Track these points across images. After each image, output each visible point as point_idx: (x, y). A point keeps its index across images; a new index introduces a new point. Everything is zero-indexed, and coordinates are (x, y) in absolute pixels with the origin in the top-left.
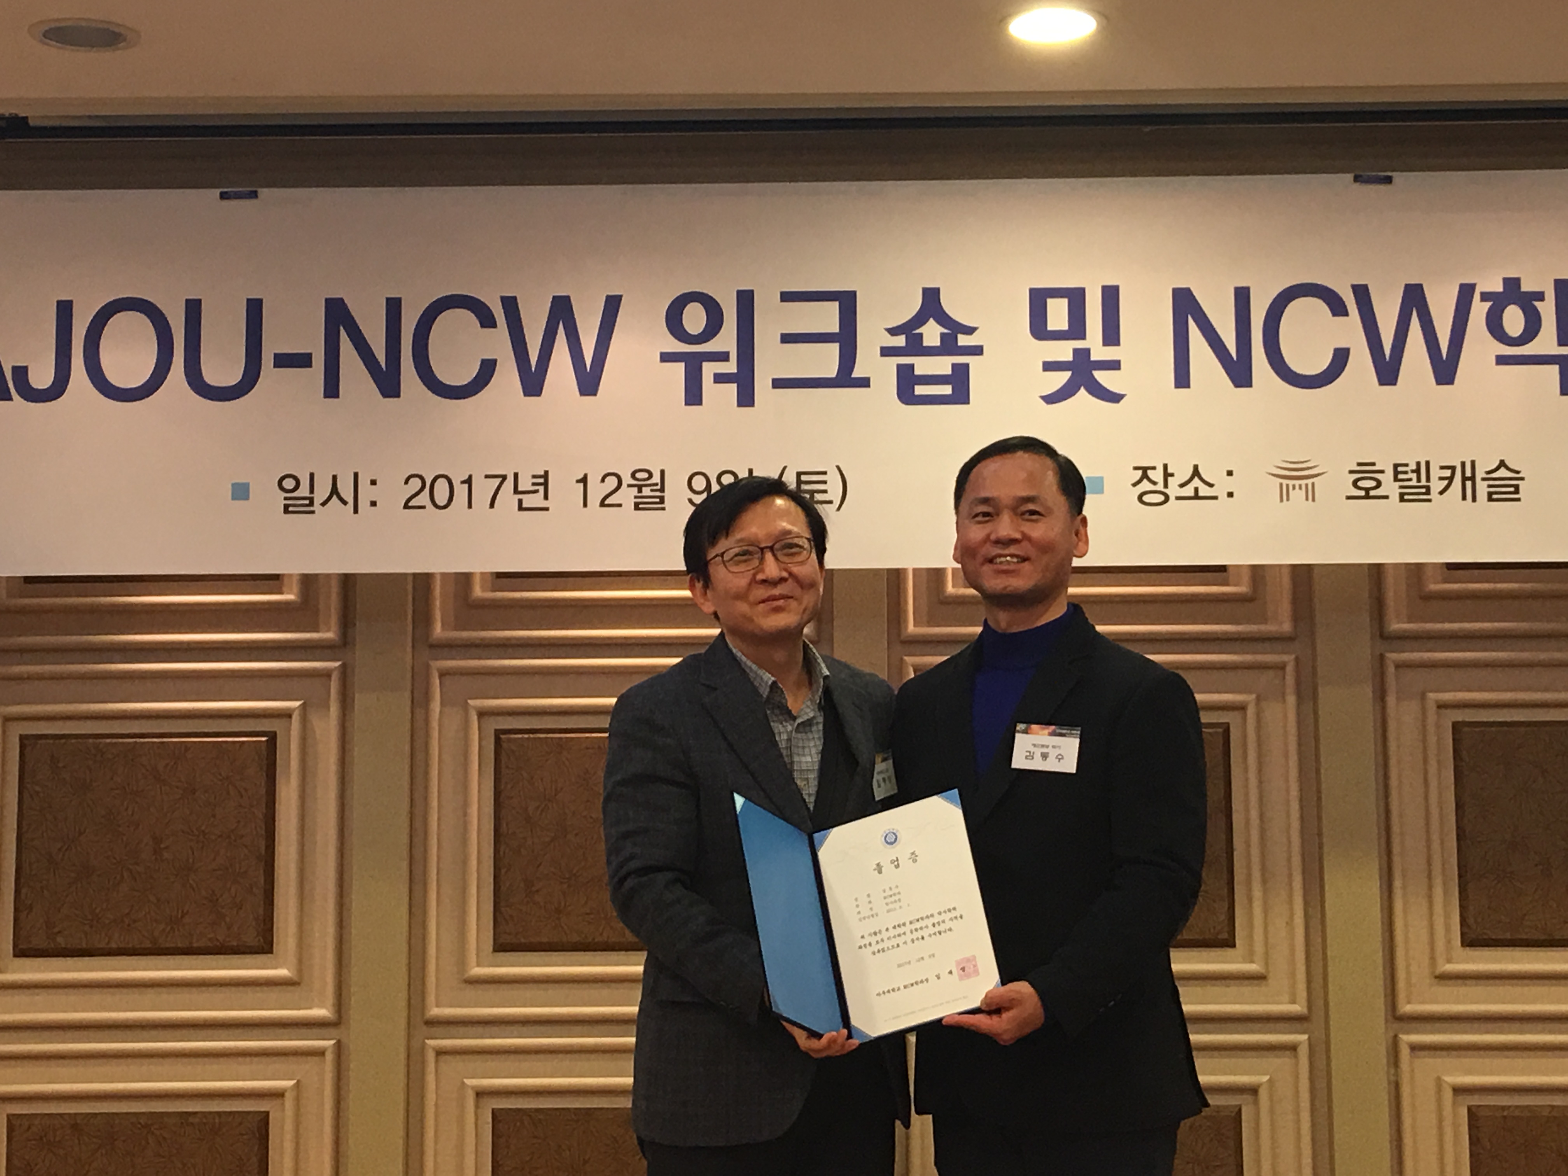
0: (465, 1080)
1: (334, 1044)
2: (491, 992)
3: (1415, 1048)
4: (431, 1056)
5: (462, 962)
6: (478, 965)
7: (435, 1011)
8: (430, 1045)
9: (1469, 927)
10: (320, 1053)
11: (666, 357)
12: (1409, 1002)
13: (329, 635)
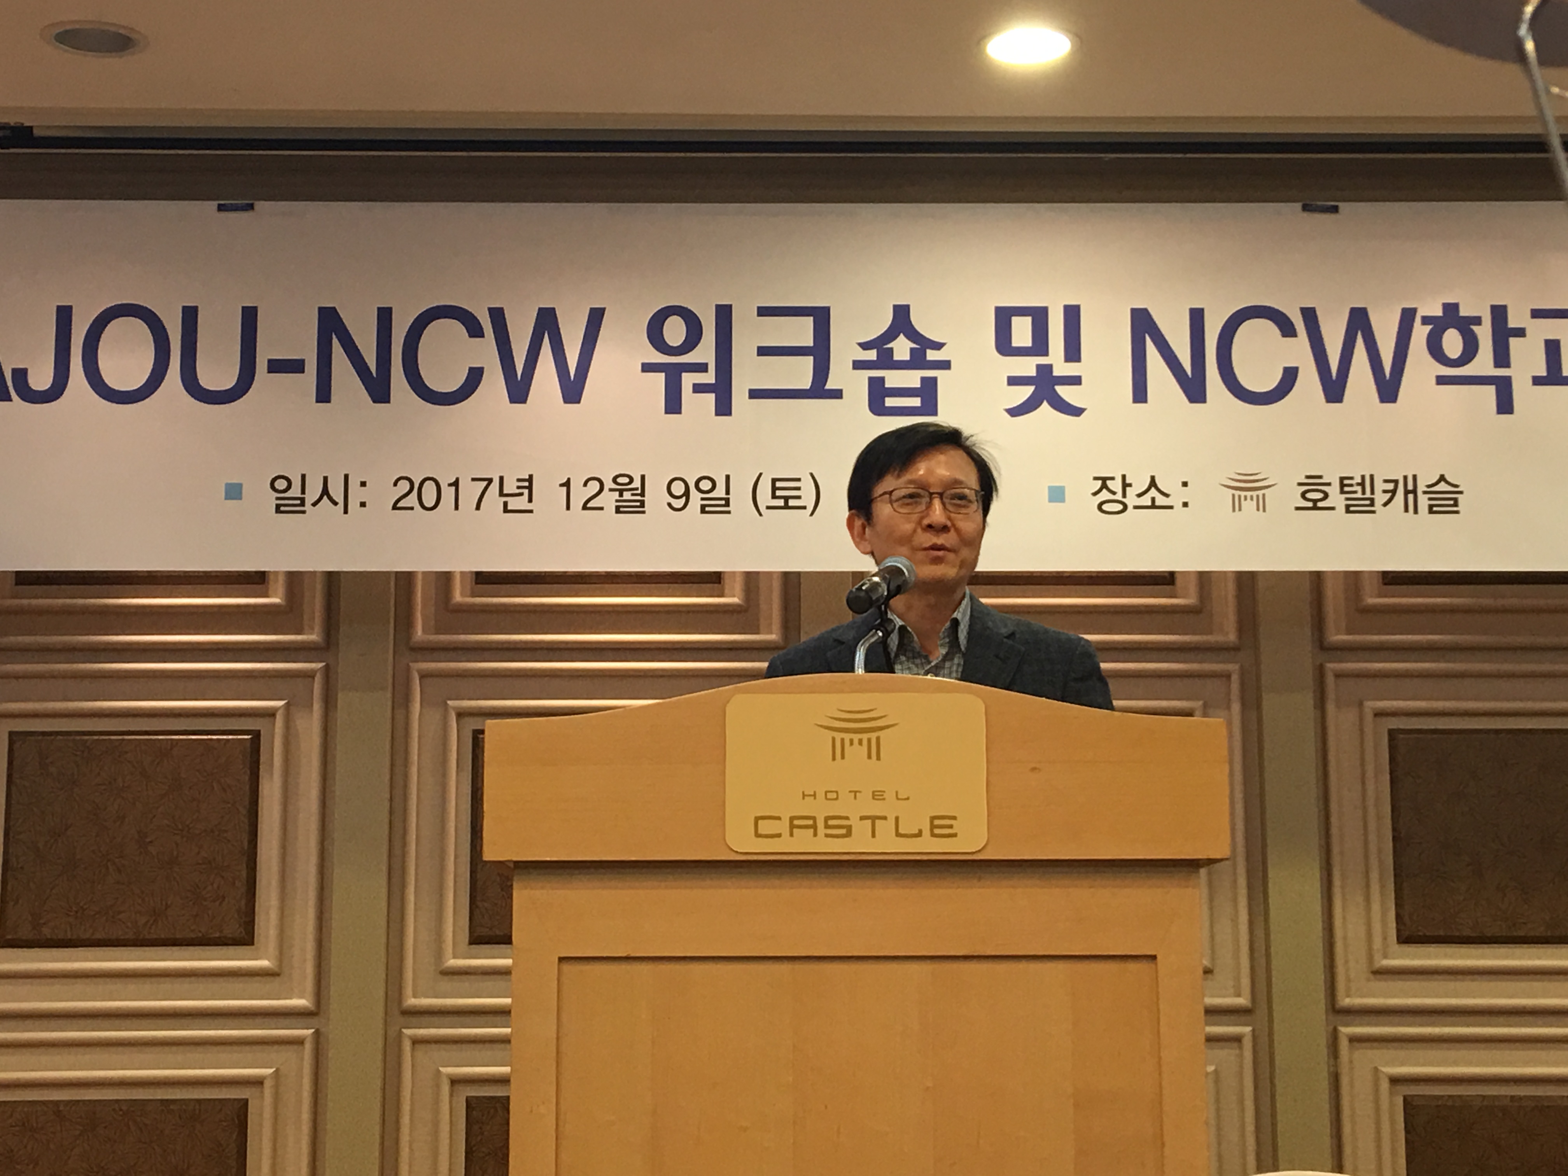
0: (441, 1069)
1: (314, 1032)
2: (465, 983)
3: (1355, 1040)
4: (407, 1046)
5: (439, 955)
6: (454, 957)
7: (412, 1001)
8: (406, 1035)
9: (1405, 924)
10: (299, 1042)
11: (647, 368)
12: (1348, 996)
13: (312, 637)
